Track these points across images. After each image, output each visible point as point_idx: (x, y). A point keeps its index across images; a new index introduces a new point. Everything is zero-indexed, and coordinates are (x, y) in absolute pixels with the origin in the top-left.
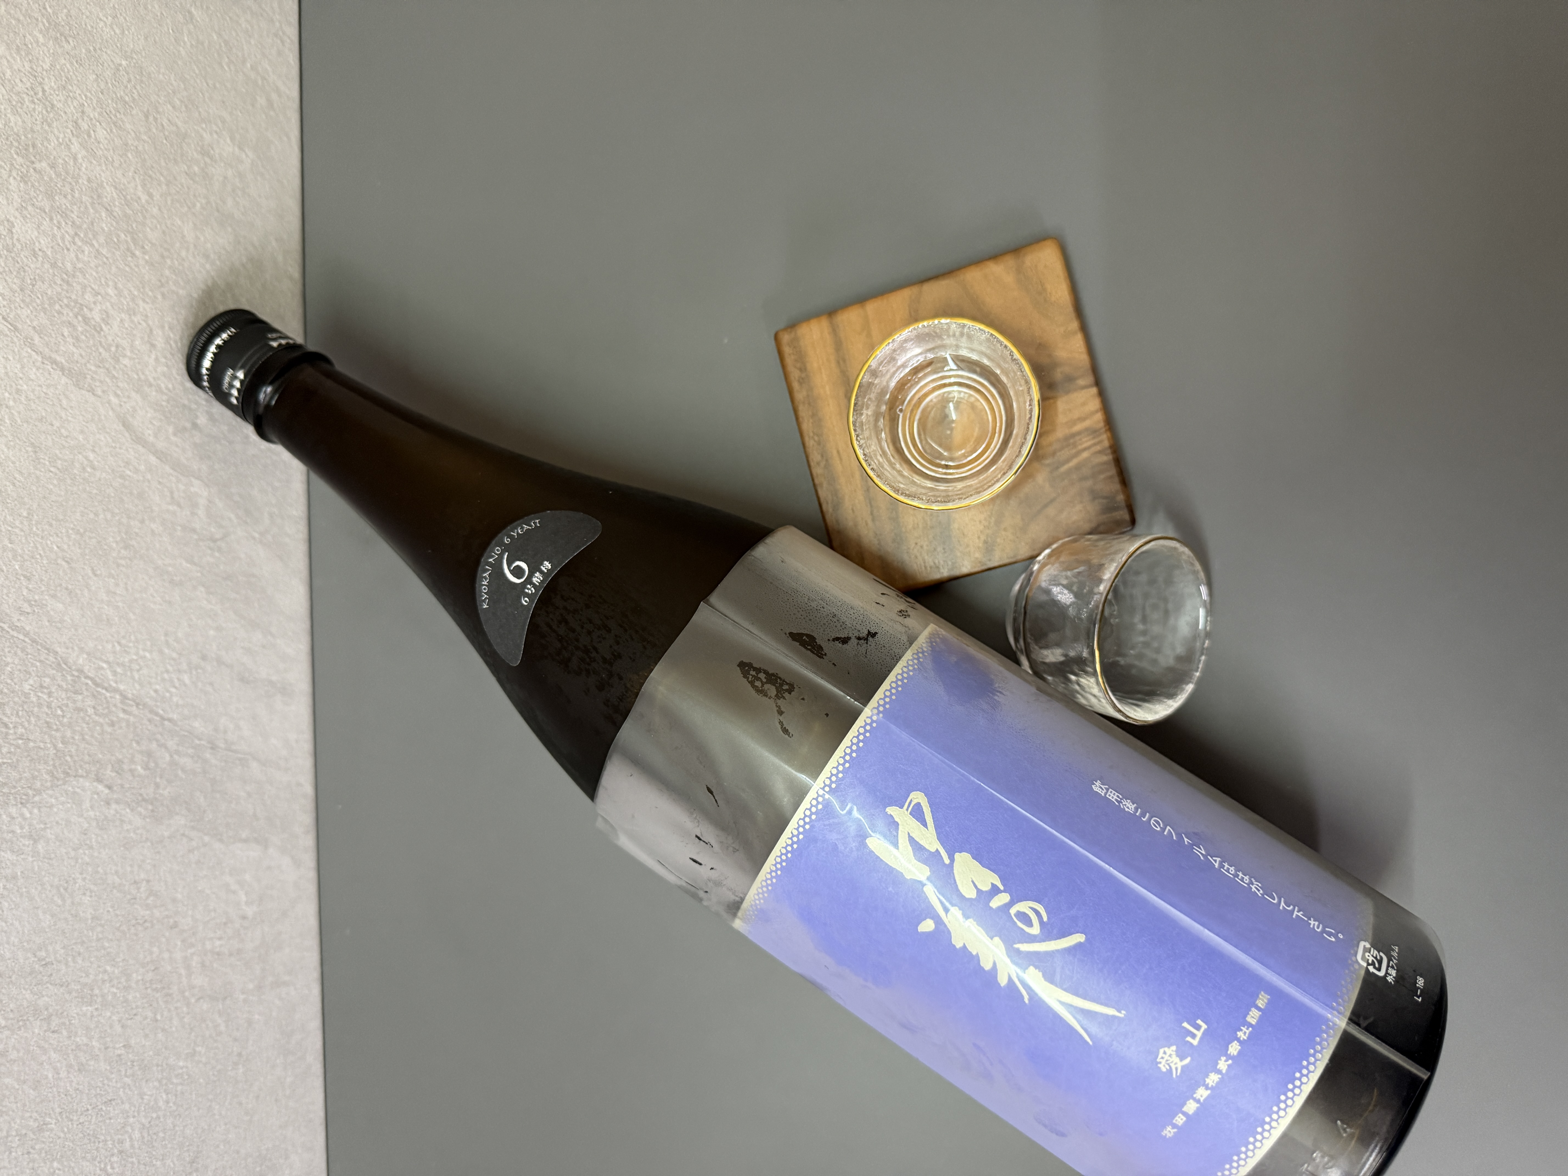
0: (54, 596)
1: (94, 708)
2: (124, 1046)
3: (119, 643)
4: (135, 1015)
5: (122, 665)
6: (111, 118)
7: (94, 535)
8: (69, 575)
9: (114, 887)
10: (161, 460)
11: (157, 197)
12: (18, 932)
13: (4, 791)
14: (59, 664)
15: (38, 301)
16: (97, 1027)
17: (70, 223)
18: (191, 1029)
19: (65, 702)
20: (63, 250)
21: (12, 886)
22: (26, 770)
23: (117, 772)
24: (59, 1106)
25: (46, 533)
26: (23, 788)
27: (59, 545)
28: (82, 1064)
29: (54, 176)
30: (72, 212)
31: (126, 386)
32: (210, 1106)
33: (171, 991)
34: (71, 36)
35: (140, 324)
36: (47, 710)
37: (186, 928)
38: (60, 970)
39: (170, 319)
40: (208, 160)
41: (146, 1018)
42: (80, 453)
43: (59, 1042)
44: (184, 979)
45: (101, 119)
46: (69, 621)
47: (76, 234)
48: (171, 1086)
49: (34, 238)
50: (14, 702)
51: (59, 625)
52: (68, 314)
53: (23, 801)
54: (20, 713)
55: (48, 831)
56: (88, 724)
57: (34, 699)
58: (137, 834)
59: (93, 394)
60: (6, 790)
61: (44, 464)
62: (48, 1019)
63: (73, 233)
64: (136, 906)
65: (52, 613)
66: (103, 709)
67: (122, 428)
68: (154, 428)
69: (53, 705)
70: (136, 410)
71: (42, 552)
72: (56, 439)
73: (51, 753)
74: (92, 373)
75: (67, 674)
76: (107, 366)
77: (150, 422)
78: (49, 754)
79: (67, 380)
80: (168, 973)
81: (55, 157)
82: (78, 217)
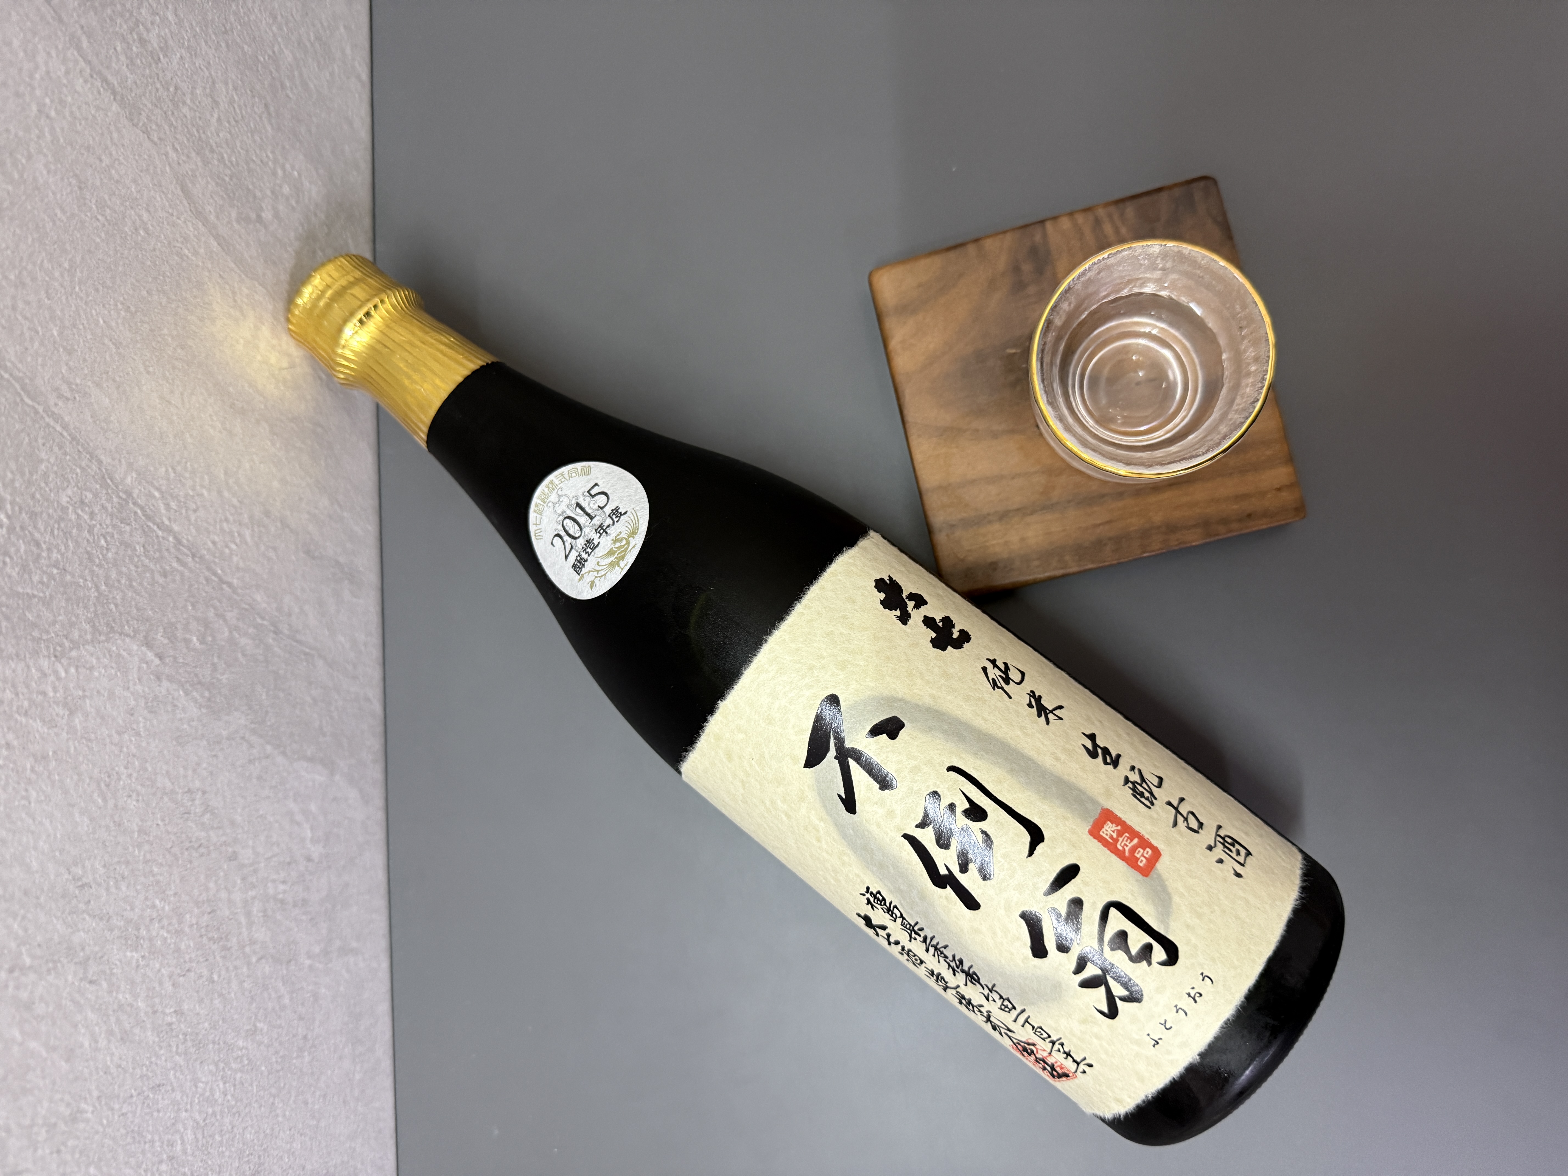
0: (98, 385)
1: (144, 546)
2: (175, 1012)
3: (173, 469)
4: (188, 970)
5: (177, 499)
7: (146, 319)
8: (117, 363)
9: (165, 793)
10: (223, 249)
12: (49, 836)
13: (33, 634)
14: (103, 477)
16: (144, 982)
18: (252, 998)
19: (110, 530)
21: (41, 768)
22: (62, 612)
23: (169, 638)
24: (97, 1088)
25: (90, 298)
26: (57, 635)
27: (106, 319)
28: (126, 1032)
31: (186, 141)
32: (273, 1104)
33: (229, 945)
35: (202, 70)
36: (88, 536)
37: (246, 862)
38: (98, 897)
39: (234, 77)
41: (200, 977)
42: (132, 208)
43: (97, 997)
44: (244, 930)
46: (117, 425)
48: (229, 1073)
50: (49, 515)
51: (103, 424)
52: (120, 24)
53: (58, 654)
54: (56, 532)
55: (88, 701)
56: (137, 567)
57: (73, 517)
58: (191, 727)
59: (148, 137)
60: (36, 634)
61: (91, 207)
62: (84, 964)
64: (190, 824)
65: (96, 406)
66: (154, 552)
67: (181, 193)
68: (216, 206)
69: (96, 530)
70: (196, 176)
71: (85, 322)
72: (106, 181)
73: (93, 595)
74: (147, 111)
75: (113, 493)
76: (165, 109)
77: (211, 196)
78: (89, 597)
79: (119, 110)
80: (226, 919)
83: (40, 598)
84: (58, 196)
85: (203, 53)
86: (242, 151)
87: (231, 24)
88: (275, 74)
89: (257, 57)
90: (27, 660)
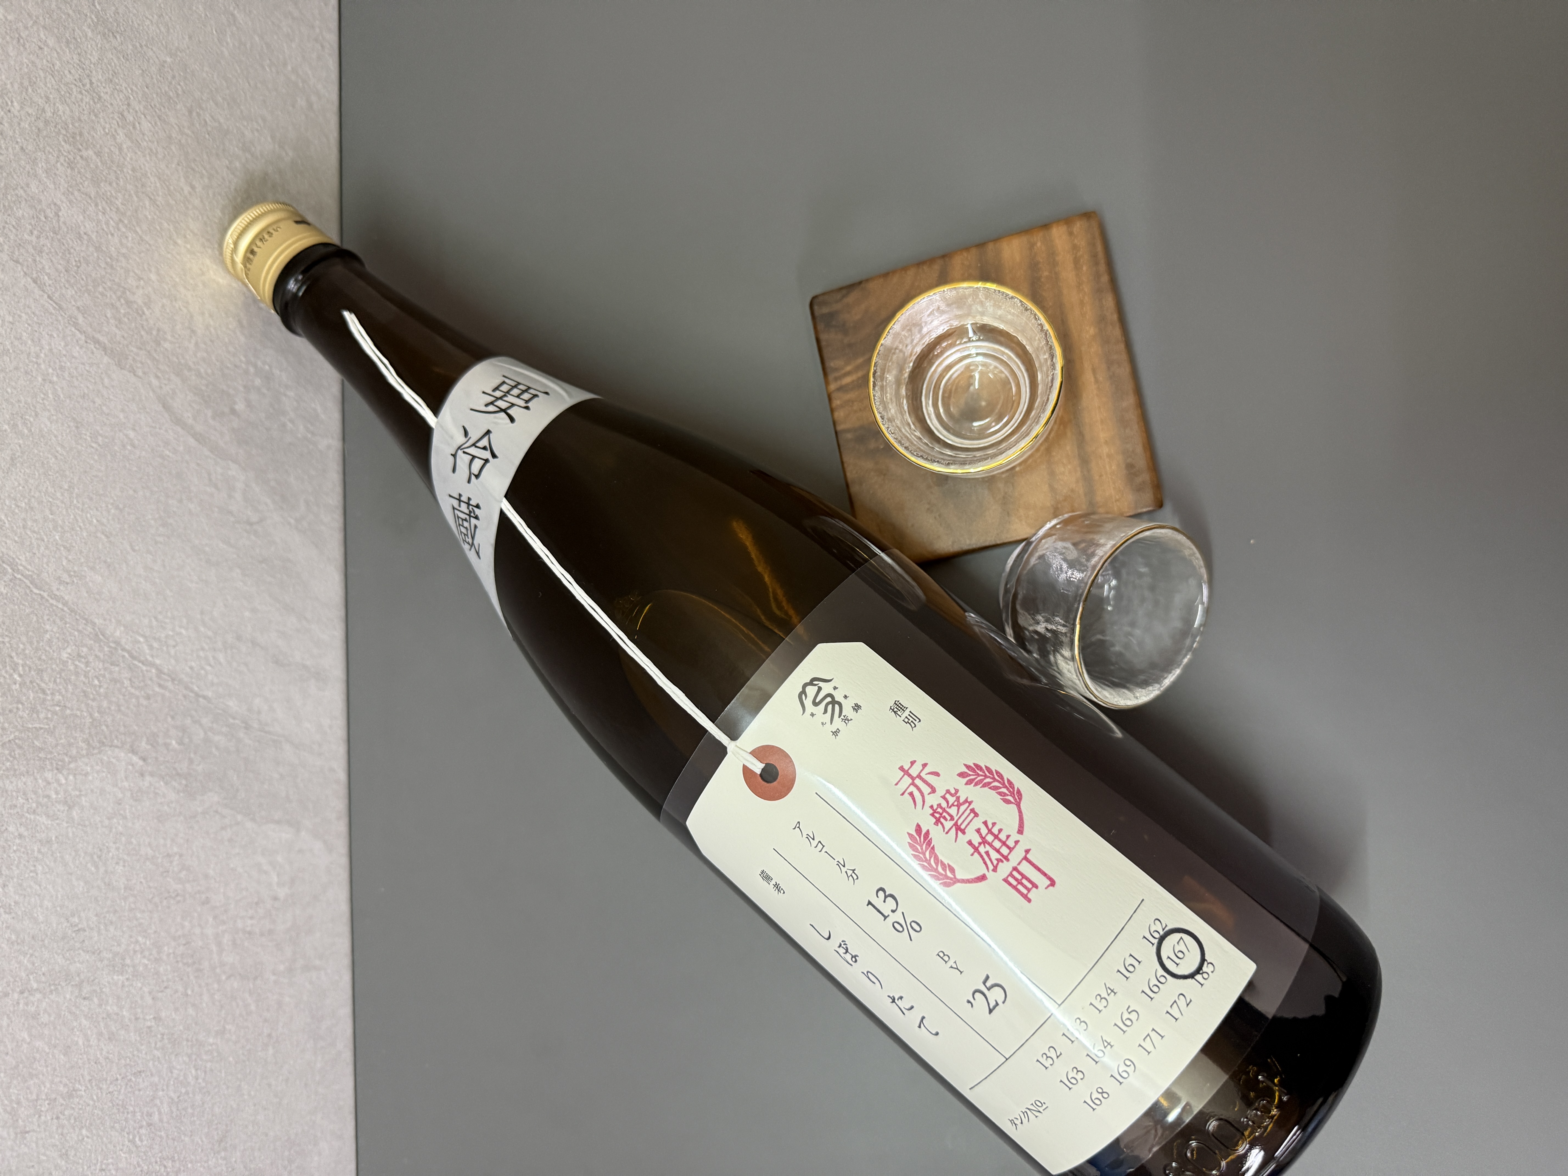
0: (92, 569)
1: (130, 680)
2: (154, 1018)
3: (156, 618)
4: (166, 988)
5: (159, 640)
6: (155, 112)
7: (133, 511)
8: (108, 549)
9: (147, 859)
10: (200, 443)
11: (199, 189)
12: (52, 896)
13: (40, 755)
14: (96, 635)
16: (128, 997)
17: (114, 210)
18: (222, 1007)
19: (102, 672)
20: (107, 234)
21: (46, 850)
22: (63, 737)
23: (152, 745)
24: (89, 1074)
25: (86, 506)
26: (59, 754)
27: (99, 519)
28: (113, 1033)
29: (99, 164)
30: (117, 199)
31: (167, 369)
32: (239, 1086)
33: (202, 968)
34: (118, 32)
35: (180, 309)
36: (84, 679)
37: (218, 904)
38: (91, 938)
40: (249, 156)
41: (176, 991)
42: (120, 431)
43: (89, 1009)
44: (215, 956)
45: (146, 111)
46: (108, 594)
47: (120, 220)
48: (200, 1063)
49: (79, 221)
50: (52, 669)
51: (97, 597)
52: (111, 296)
53: (59, 767)
54: (58, 680)
55: (83, 798)
56: (124, 695)
57: (72, 668)
58: (170, 808)
59: (135, 375)
60: (42, 755)
61: (86, 439)
62: (79, 986)
63: (117, 219)
64: (168, 879)
65: (90, 584)
66: (140, 682)
67: (162, 409)
68: (193, 411)
69: (90, 674)
70: (176, 393)
71: (82, 525)
72: (98, 416)
73: (88, 722)
74: (133, 355)
75: (105, 645)
76: (149, 349)
77: (189, 405)
78: (85, 723)
79: (109, 360)
80: (199, 949)
81: (101, 146)
82: (122, 204)
83: (45, 730)
84: (60, 437)
86: (217, 363)
90: (35, 774)
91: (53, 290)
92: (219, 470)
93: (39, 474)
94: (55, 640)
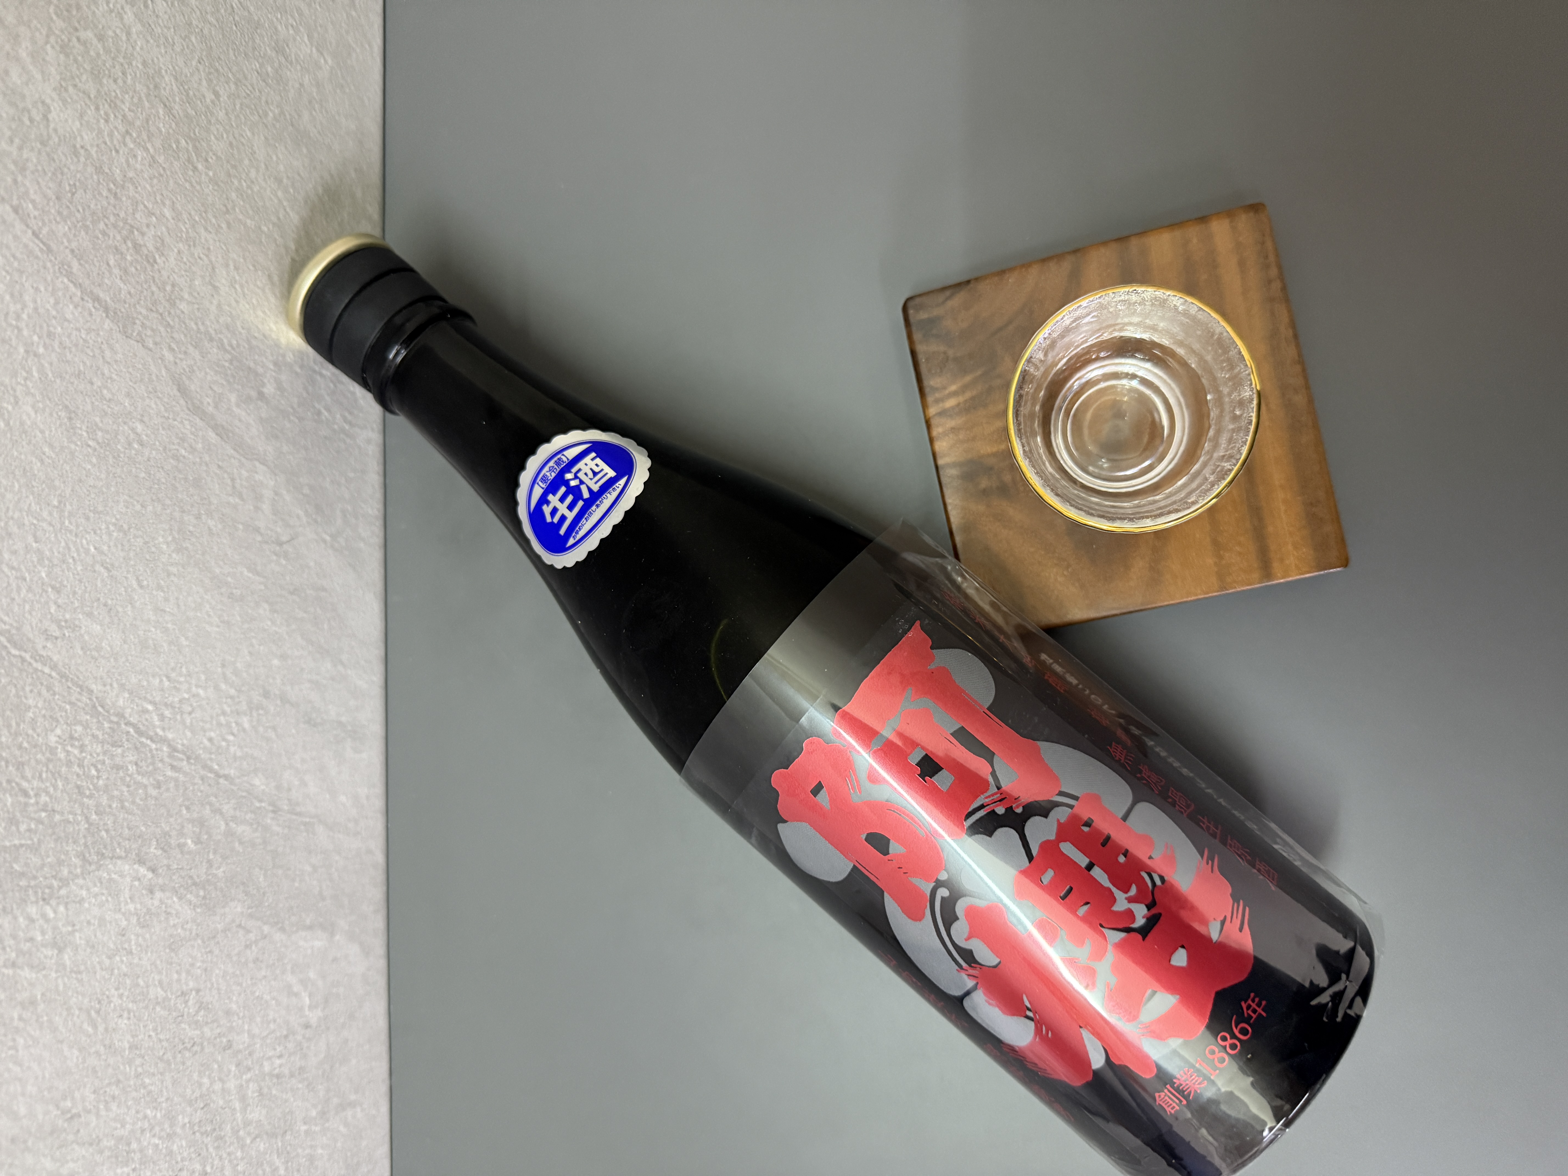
0: (89, 615)
1: (136, 764)
3: (168, 678)
4: (180, 1170)
5: (171, 706)
7: (140, 533)
8: (109, 587)
9: (158, 1003)
10: (222, 438)
11: (224, 98)
12: (37, 1078)
13: (21, 883)
14: (94, 707)
15: (78, 215)
17: (120, 117)
19: (101, 757)
20: (111, 151)
21: (29, 1014)
22: (51, 853)
23: (162, 849)
25: (81, 528)
26: (46, 878)
27: (97, 545)
29: (101, 52)
30: (123, 102)
31: (183, 338)
33: (223, 1134)
35: (200, 258)
36: (78, 770)
37: (241, 1047)
38: (88, 1124)
39: (235, 256)
40: (283, 60)
41: (194, 1172)
42: (125, 423)
44: (238, 1114)
46: (109, 649)
47: (127, 132)
49: (75, 130)
50: (37, 760)
51: (95, 654)
52: (114, 236)
53: (46, 896)
54: (44, 775)
55: (77, 935)
56: (128, 786)
57: (62, 755)
58: (185, 930)
59: (143, 345)
60: (23, 883)
61: (81, 435)
63: (124, 130)
64: (183, 1025)
65: (86, 637)
66: (148, 767)
67: (177, 394)
68: (215, 396)
69: (86, 762)
70: (194, 371)
71: (75, 555)
72: (97, 403)
73: (82, 828)
74: (142, 318)
75: (104, 720)
76: (161, 311)
77: (210, 387)
78: (79, 830)
79: (111, 325)
80: (220, 1110)
81: (103, 27)
82: (130, 110)
83: (28, 847)
84: (47, 433)
85: (203, 241)
86: (243, 331)
87: (232, 201)
88: (280, 240)
89: (260, 228)
90: (15, 911)
91: (40, 224)
92: (245, 474)
93: (20, 487)
94: (40, 720)
